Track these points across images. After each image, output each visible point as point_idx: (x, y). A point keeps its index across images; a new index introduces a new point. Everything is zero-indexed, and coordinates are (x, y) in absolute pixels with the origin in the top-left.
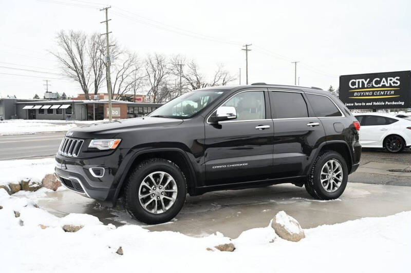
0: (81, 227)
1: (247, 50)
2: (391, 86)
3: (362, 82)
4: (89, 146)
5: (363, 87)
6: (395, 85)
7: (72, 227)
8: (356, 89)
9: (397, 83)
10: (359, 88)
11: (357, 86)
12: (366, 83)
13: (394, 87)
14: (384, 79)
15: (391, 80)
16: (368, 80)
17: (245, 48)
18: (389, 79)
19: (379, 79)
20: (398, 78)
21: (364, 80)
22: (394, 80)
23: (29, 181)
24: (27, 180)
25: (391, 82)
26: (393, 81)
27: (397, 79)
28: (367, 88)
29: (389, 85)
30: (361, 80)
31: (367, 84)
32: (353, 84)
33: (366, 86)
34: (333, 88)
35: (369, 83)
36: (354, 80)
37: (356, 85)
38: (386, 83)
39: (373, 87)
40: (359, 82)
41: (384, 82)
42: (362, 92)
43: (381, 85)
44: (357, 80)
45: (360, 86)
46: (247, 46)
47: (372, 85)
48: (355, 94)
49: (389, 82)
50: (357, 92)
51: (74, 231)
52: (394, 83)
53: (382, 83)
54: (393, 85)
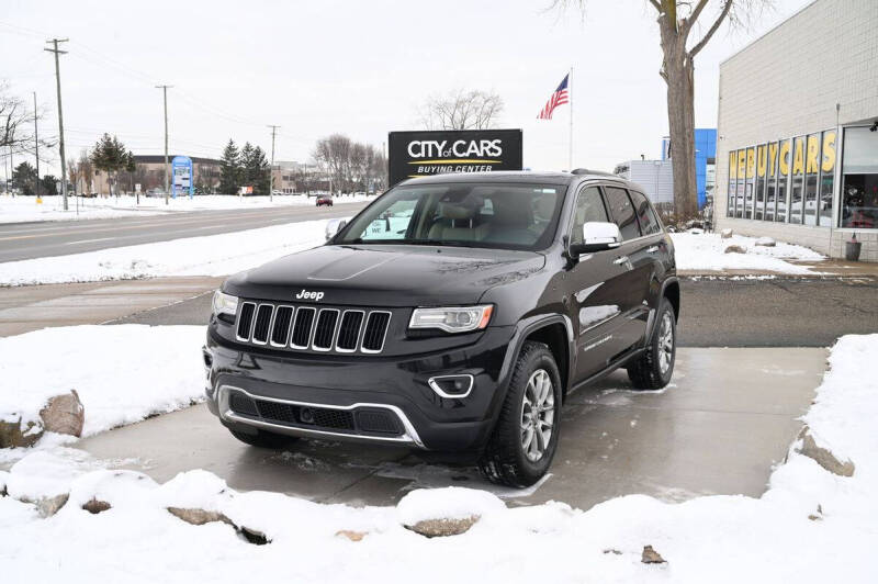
0: (474, 520)
1: (56, 52)
2: (486, 156)
3: (433, 146)
4: (411, 326)
5: (435, 156)
6: (494, 154)
7: (450, 524)
8: (421, 159)
9: (496, 151)
10: (427, 158)
11: (423, 155)
12: (440, 148)
13: (492, 158)
14: (473, 143)
15: (486, 145)
16: (444, 143)
17: (52, 47)
18: (482, 142)
19: (464, 143)
20: (499, 141)
21: (436, 143)
22: (492, 144)
23: (20, 419)
24: (14, 420)
25: (487, 149)
26: (489, 147)
27: (496, 144)
28: (442, 158)
29: (482, 154)
30: (430, 143)
31: (443, 151)
32: (417, 149)
33: (440, 155)
34: (235, 145)
35: (445, 149)
36: (419, 143)
37: (420, 151)
38: (476, 151)
39: (453, 157)
40: (427, 146)
41: (473, 148)
42: (434, 165)
43: (467, 154)
44: (424, 143)
45: (430, 155)
46: (56, 41)
47: (452, 153)
48: (420, 170)
49: (482, 148)
50: (424, 165)
51: (455, 533)
52: (492, 150)
53: (470, 151)
54: (489, 154)
